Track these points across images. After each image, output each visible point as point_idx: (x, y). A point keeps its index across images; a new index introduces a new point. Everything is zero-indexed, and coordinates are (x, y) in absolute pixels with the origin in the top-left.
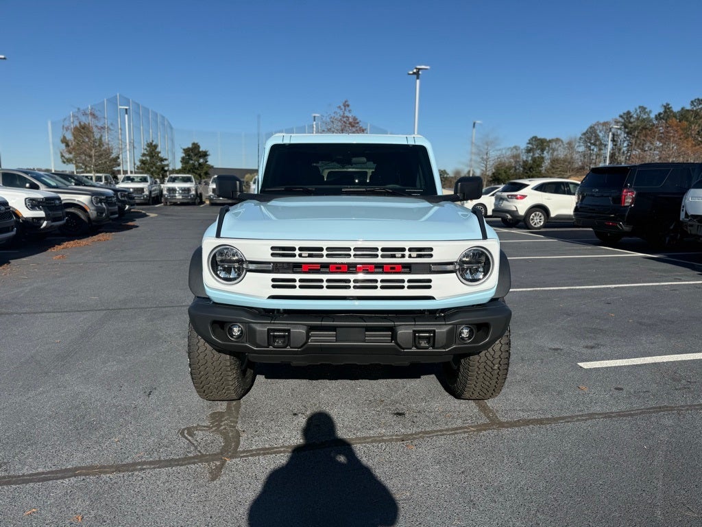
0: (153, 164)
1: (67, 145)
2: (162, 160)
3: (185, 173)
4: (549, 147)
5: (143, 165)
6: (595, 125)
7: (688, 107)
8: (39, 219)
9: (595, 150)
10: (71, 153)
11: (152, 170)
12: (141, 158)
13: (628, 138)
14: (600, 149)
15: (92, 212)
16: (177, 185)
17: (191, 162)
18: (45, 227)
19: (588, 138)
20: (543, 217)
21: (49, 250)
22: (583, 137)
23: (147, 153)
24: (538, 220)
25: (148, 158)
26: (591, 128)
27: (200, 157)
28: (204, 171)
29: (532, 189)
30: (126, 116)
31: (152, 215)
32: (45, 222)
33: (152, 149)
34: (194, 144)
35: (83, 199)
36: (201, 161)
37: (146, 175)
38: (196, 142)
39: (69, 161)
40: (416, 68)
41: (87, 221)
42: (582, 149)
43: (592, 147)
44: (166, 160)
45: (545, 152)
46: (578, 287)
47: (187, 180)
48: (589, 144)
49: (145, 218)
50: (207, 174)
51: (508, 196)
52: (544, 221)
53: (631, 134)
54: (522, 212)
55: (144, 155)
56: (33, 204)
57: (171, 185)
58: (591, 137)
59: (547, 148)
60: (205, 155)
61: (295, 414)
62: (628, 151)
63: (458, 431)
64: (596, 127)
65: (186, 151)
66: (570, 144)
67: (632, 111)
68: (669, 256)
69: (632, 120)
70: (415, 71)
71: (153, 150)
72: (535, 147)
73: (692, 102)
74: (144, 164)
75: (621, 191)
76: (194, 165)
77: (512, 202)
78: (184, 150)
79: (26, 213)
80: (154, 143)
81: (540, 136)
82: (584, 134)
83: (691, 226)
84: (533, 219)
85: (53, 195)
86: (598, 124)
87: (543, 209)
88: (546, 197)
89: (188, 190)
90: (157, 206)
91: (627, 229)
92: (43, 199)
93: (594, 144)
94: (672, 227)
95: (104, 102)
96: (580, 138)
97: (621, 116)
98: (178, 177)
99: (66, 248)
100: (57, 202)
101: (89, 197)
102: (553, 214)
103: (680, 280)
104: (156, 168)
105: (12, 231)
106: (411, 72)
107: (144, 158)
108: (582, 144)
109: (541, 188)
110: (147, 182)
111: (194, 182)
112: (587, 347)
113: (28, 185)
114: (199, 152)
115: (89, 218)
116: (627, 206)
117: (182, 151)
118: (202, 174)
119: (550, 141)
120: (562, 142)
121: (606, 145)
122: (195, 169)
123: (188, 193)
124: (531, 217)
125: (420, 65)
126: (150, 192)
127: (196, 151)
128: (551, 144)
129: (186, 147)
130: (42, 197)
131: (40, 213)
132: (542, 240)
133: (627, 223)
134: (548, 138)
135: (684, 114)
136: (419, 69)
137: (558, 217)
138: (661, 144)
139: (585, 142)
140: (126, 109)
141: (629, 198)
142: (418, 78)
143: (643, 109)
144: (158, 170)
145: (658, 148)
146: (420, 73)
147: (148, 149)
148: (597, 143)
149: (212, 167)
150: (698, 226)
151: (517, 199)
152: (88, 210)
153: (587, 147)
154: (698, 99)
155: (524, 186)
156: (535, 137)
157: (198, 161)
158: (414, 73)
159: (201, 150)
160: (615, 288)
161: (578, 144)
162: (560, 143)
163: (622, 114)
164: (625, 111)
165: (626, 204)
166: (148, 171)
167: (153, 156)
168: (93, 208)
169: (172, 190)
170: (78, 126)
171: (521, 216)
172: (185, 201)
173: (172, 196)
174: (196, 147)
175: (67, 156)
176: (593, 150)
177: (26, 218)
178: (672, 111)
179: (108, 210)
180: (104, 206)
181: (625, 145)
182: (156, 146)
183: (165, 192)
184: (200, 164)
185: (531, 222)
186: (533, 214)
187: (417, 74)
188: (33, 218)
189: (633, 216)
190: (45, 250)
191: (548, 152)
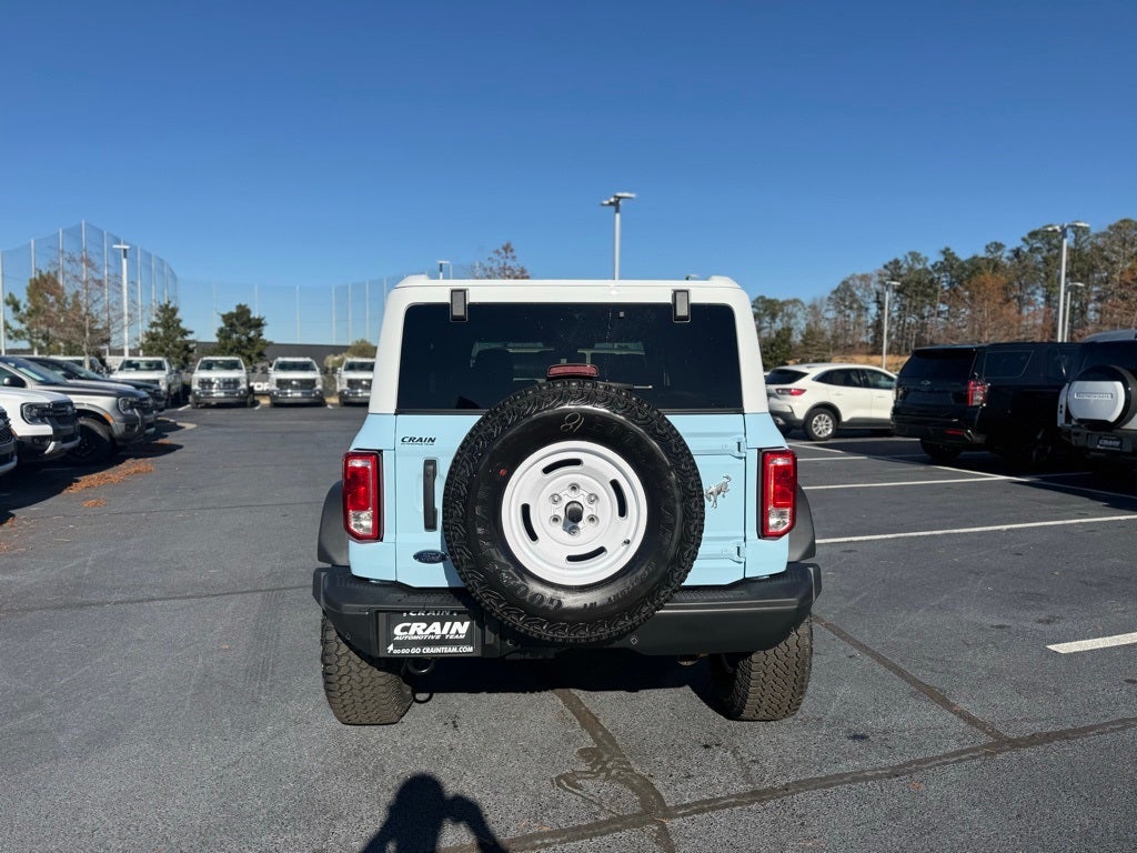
0: (168, 340)
1: (16, 308)
2: (185, 333)
3: (223, 355)
4: (782, 311)
5: (151, 342)
6: (850, 279)
7: (982, 253)
8: (43, 439)
9: (852, 316)
10: (22, 321)
11: (167, 349)
12: (148, 329)
13: (898, 299)
14: (859, 316)
15: (118, 426)
16: (216, 375)
17: (234, 336)
18: (51, 453)
19: (841, 298)
20: (830, 422)
21: (65, 491)
22: (834, 296)
23: (159, 322)
24: (823, 427)
25: (160, 330)
26: (844, 283)
27: (251, 327)
28: (256, 351)
29: (813, 379)
30: (124, 261)
31: (189, 426)
32: (53, 444)
33: (169, 317)
34: (239, 307)
35: (102, 404)
36: (252, 334)
37: (160, 359)
38: (243, 304)
39: (18, 335)
40: (615, 197)
41: (108, 440)
42: (831, 315)
43: (848, 312)
44: (191, 332)
45: (777, 320)
46: (956, 531)
47: (233, 366)
48: (843, 308)
49: (180, 432)
50: (260, 355)
51: (777, 390)
52: (833, 428)
53: (902, 292)
54: (800, 415)
55: (154, 325)
56: (34, 413)
57: (205, 374)
58: (844, 295)
59: (780, 314)
60: (258, 324)
61: (706, 746)
62: (900, 317)
63: (963, 757)
64: (851, 282)
65: (227, 318)
66: (813, 307)
67: (901, 258)
68: (1044, 479)
69: (903, 272)
70: (612, 200)
71: (171, 317)
72: (762, 312)
73: (987, 247)
74: (153, 340)
75: (967, 384)
76: (240, 341)
77: (784, 399)
78: (223, 316)
79: (21, 428)
80: (171, 306)
81: (768, 296)
82: (835, 292)
83: (1077, 434)
84: (816, 425)
85: (60, 397)
86: (853, 277)
87: (829, 409)
88: (835, 392)
89: (236, 382)
90: (180, 409)
91: (978, 439)
92: (49, 404)
93: (851, 308)
94: (1039, 437)
95: (58, 233)
96: (830, 299)
97: (886, 267)
98: (216, 361)
99: (92, 486)
100: (70, 409)
101: (112, 399)
102: (845, 418)
103: (1087, 516)
104: (175, 346)
105: (11, 460)
106: (607, 202)
107: (154, 330)
108: (831, 307)
109: (825, 378)
110: (164, 369)
111: (244, 370)
112: (1040, 621)
113: (6, 381)
114: (250, 320)
115: (111, 435)
116: (977, 407)
117: (220, 318)
118: (253, 355)
119: (784, 303)
120: (802, 304)
121: (867, 309)
122: (243, 347)
123: (235, 388)
124: (814, 422)
125: (622, 192)
126: (169, 387)
127: (245, 319)
128: (785, 308)
129: (225, 312)
130: (48, 401)
131: (46, 429)
132: (841, 457)
133: (978, 431)
134: (781, 299)
135: (975, 266)
136: (620, 198)
137: (853, 422)
138: (946, 308)
139: (837, 305)
140: (125, 250)
141: (978, 395)
142: (617, 211)
143: (915, 256)
144: (177, 350)
145: (942, 312)
146: (621, 202)
147: (161, 315)
148: (855, 306)
149: (271, 343)
150: (1088, 434)
151: (792, 394)
152: (111, 422)
153: (840, 312)
154: (996, 243)
155: (799, 375)
156: (762, 297)
157: (247, 334)
158: (611, 204)
159: (252, 316)
160: (1008, 530)
161: (825, 307)
162: (800, 306)
163: (886, 263)
164: (891, 260)
165: (975, 404)
166: (161, 352)
167: (169, 328)
168: (119, 418)
169: (206, 383)
170: (37, 277)
171: (799, 421)
172: (230, 400)
173: (208, 394)
174: (243, 312)
175: (16, 325)
176: (849, 316)
177: (21, 437)
178: (957, 260)
179: (143, 419)
180: (137, 414)
181: (895, 308)
182: (174, 311)
183: (195, 387)
184: (250, 340)
185: (814, 430)
186: (816, 418)
187: (616, 205)
188: (33, 437)
189: (986, 420)
190: (60, 492)
191: (781, 320)
